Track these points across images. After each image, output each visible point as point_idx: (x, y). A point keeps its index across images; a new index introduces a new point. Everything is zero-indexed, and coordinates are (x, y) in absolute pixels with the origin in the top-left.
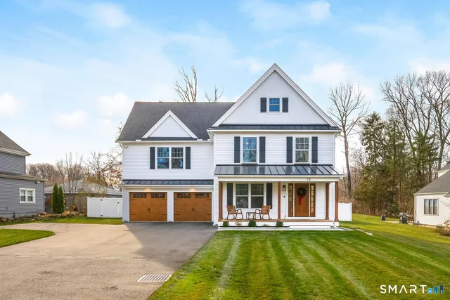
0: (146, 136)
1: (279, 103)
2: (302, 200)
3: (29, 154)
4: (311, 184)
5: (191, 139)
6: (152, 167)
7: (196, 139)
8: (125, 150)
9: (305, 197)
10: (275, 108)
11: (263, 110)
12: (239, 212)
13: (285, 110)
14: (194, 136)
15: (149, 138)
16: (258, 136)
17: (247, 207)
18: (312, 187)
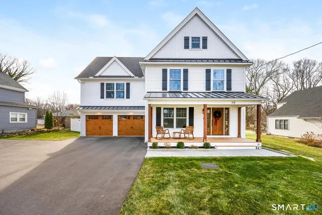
0: (97, 75)
1: (199, 41)
2: (218, 121)
3: (27, 91)
4: (226, 109)
5: (130, 77)
6: (102, 97)
7: (134, 77)
8: (83, 85)
9: (220, 119)
10: (196, 46)
11: (187, 47)
12: (167, 132)
13: (205, 47)
14: (132, 75)
15: (100, 76)
16: (182, 69)
17: (173, 127)
18: (227, 111)
